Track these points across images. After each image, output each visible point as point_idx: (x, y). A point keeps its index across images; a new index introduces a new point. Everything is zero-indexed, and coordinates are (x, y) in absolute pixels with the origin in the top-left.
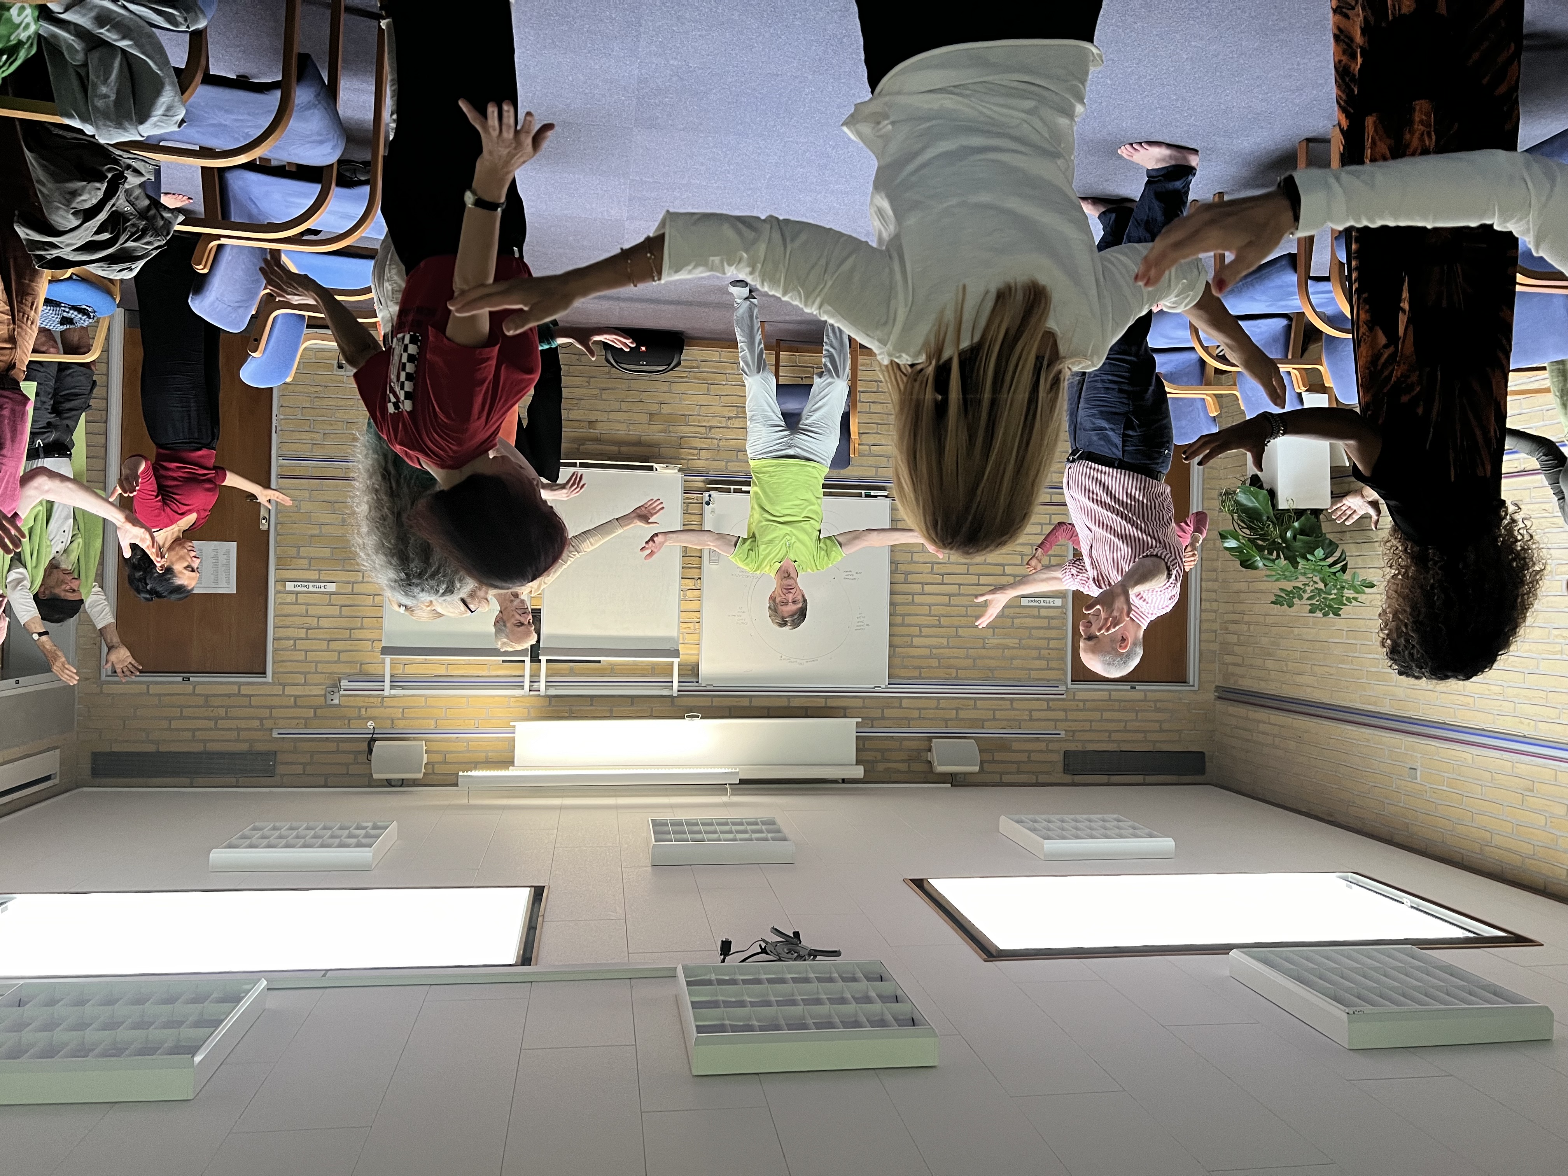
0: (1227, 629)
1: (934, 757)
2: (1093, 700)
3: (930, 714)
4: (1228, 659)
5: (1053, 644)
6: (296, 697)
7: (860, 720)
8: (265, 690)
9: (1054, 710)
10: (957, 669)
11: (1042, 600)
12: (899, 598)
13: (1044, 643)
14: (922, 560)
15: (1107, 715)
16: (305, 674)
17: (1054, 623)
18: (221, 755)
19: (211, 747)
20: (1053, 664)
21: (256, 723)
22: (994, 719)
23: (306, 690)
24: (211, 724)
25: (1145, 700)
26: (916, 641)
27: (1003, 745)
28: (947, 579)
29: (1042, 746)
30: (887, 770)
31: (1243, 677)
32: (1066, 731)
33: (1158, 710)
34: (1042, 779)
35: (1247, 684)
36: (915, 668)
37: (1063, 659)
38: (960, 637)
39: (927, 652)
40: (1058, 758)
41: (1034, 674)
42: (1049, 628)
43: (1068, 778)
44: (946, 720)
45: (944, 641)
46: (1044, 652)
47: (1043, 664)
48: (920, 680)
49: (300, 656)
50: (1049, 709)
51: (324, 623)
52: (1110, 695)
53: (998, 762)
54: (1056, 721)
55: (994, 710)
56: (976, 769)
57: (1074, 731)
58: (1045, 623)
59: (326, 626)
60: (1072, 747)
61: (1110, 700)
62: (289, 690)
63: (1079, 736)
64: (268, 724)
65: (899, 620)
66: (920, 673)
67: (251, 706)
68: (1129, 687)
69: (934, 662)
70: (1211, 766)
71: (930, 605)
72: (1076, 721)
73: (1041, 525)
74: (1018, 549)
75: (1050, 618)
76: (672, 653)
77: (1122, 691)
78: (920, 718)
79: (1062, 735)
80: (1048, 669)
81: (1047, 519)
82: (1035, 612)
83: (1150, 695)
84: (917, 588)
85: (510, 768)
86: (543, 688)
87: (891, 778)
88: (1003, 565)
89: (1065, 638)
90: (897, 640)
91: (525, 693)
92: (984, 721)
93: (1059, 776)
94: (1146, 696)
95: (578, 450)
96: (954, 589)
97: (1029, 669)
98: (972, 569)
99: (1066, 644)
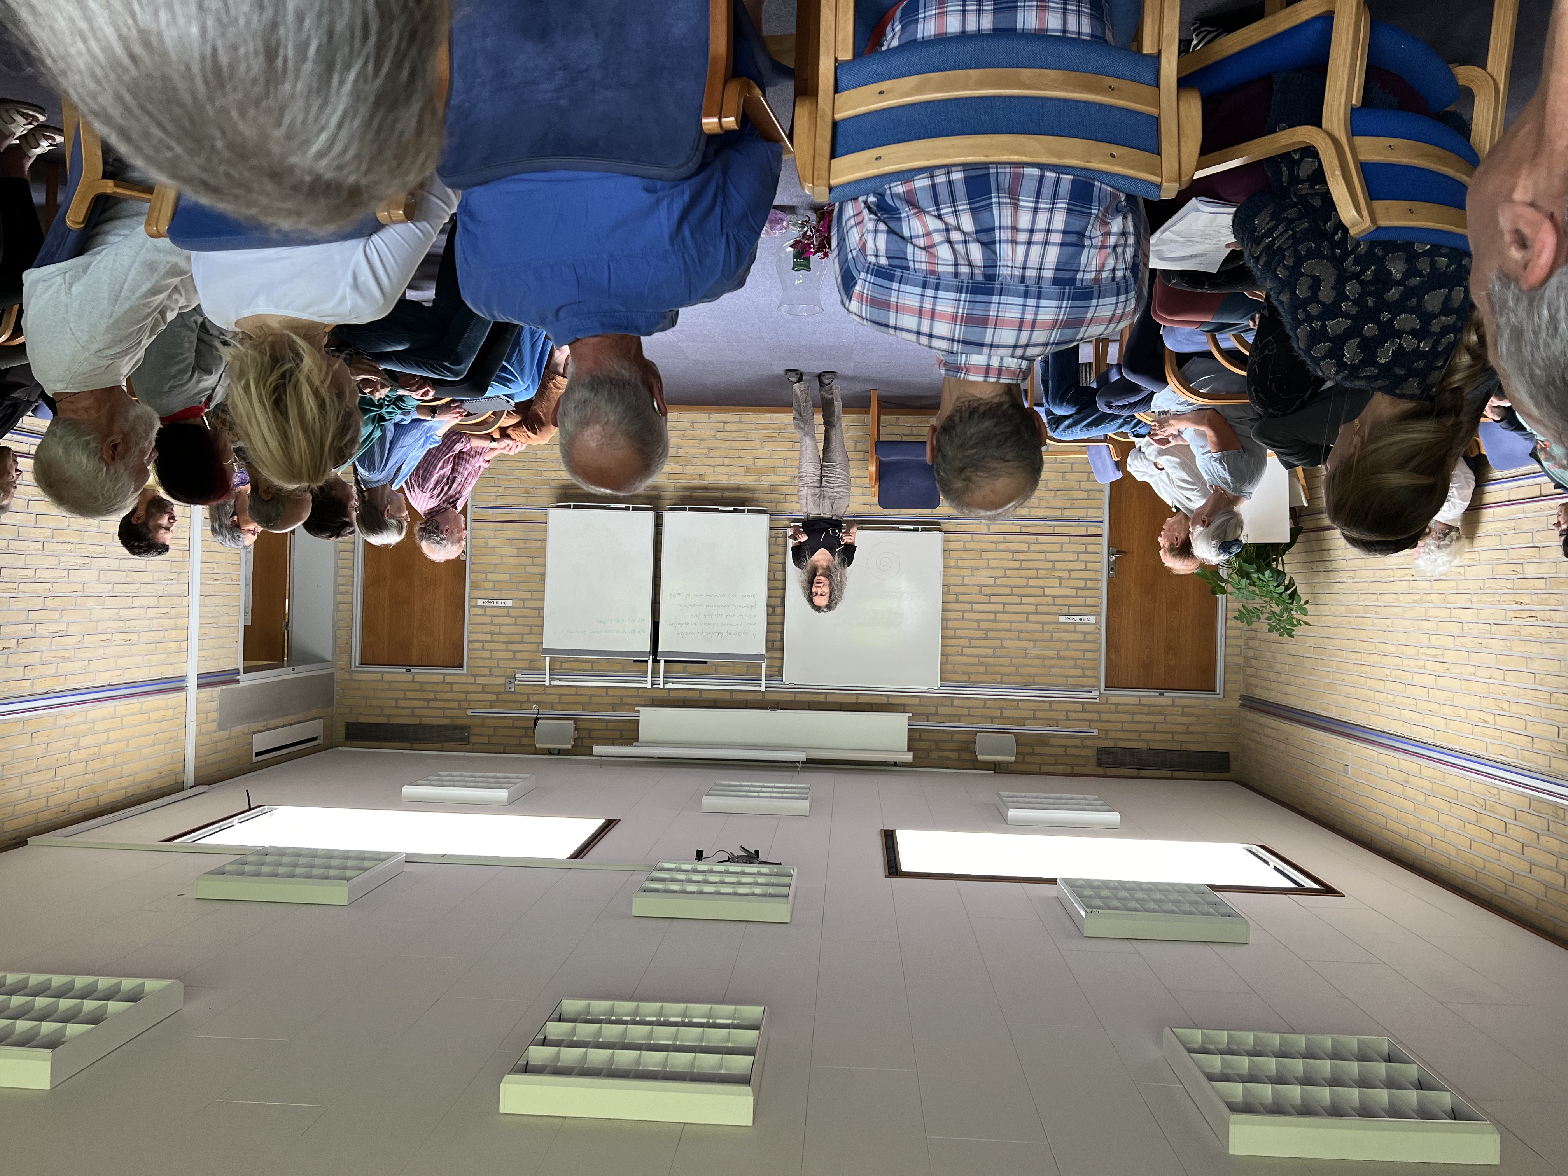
0: (1247, 644)
1: (978, 747)
2: (1124, 705)
3: (978, 712)
4: (1249, 671)
5: (1088, 655)
6: (484, 685)
7: (911, 715)
8: (464, 680)
9: (1089, 712)
10: (1002, 675)
11: (1078, 617)
12: (951, 615)
13: (1079, 654)
14: (971, 583)
15: (1137, 718)
16: (490, 668)
17: (1089, 637)
18: (432, 727)
19: (427, 721)
20: (1088, 673)
21: (456, 704)
22: (1035, 718)
23: (492, 680)
24: (424, 704)
25: (1173, 706)
26: (966, 651)
27: (1043, 740)
28: (993, 599)
29: (1077, 742)
30: (940, 757)
31: (1256, 686)
32: (1100, 730)
33: (1184, 714)
34: (1077, 770)
35: (1259, 693)
36: (965, 673)
37: (1097, 668)
38: (1005, 648)
39: (975, 660)
40: (1091, 753)
41: (1071, 681)
42: (1084, 641)
43: (1101, 771)
44: (991, 718)
45: (990, 651)
46: (1080, 662)
47: (1078, 672)
48: (969, 683)
49: (487, 654)
50: (1084, 711)
51: (504, 630)
52: (1140, 700)
53: (1037, 755)
54: (1090, 721)
55: (1034, 711)
56: (1013, 759)
57: (1107, 731)
58: (1080, 637)
59: (506, 632)
60: (1105, 744)
61: (1140, 704)
62: (480, 680)
63: (1111, 735)
64: (465, 704)
65: (951, 633)
66: (969, 678)
67: (452, 691)
68: (1158, 694)
69: (982, 669)
70: (1234, 765)
71: (978, 621)
72: (1108, 721)
73: (1078, 553)
74: (1057, 574)
75: (1085, 633)
76: (761, 657)
77: (1151, 697)
78: (969, 715)
79: (1096, 733)
80: (1084, 676)
81: (1083, 548)
82: (1072, 628)
83: (1178, 701)
84: (967, 606)
85: (635, 744)
86: (662, 683)
87: (943, 763)
88: (1043, 588)
89: (1099, 650)
90: (950, 650)
91: (649, 686)
92: (1025, 719)
93: (1092, 768)
94: (1174, 702)
95: (691, 496)
96: (1000, 608)
97: (1066, 677)
98: (1016, 591)
99: (1100, 655)
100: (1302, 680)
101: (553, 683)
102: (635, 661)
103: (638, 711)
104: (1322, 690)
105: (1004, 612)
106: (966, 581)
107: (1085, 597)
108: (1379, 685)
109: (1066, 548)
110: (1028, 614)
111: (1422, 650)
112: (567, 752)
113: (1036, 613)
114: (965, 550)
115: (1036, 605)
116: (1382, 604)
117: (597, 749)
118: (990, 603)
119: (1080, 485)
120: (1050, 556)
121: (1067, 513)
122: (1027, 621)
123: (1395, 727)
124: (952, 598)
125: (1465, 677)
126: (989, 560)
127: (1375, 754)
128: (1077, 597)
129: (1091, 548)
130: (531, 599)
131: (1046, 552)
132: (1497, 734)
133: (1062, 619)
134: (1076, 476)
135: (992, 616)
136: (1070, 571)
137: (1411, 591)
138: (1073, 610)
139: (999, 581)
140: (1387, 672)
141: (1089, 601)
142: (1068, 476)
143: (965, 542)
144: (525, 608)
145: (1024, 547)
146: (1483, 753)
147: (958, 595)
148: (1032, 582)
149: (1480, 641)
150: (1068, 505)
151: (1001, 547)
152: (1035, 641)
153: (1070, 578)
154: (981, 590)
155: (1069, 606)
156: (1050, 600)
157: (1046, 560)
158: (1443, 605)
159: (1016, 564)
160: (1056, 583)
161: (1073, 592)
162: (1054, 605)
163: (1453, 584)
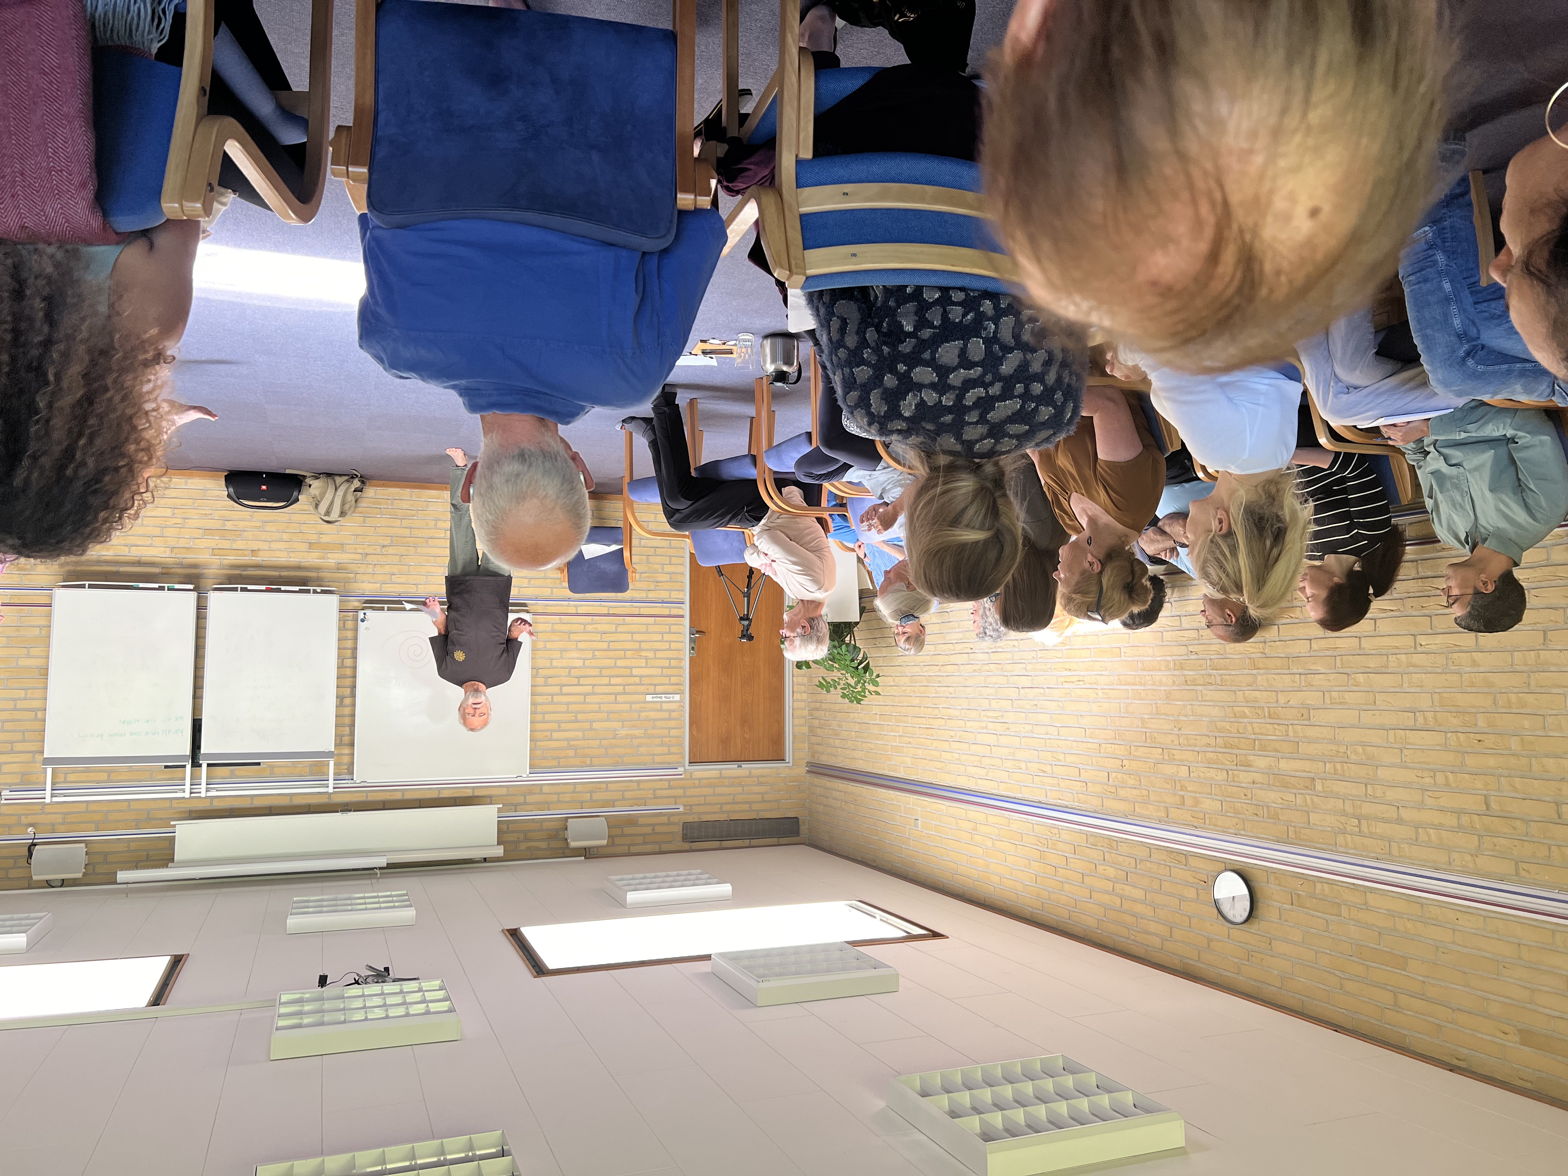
0: (812, 715)
1: (569, 834)
2: (707, 779)
3: (567, 797)
4: (814, 739)
5: (673, 732)
7: (501, 806)
9: (675, 788)
10: (591, 758)
11: (663, 696)
12: (539, 699)
13: (666, 732)
14: (559, 665)
15: (719, 790)
17: (674, 715)
20: (673, 750)
22: (624, 799)
25: (750, 776)
26: (556, 735)
27: (631, 821)
28: (582, 681)
29: (664, 819)
30: (528, 848)
31: (822, 754)
32: (684, 805)
33: (760, 784)
34: (665, 847)
35: (825, 760)
36: (554, 758)
37: (681, 745)
38: (594, 730)
39: (564, 744)
40: (678, 829)
41: (658, 759)
42: (670, 719)
43: (687, 846)
44: (582, 803)
45: (580, 734)
46: (666, 740)
47: (665, 749)
48: (559, 767)
50: (670, 788)
52: (721, 774)
53: (626, 835)
54: (675, 797)
55: (623, 791)
56: (604, 842)
57: (691, 806)
58: (666, 715)
60: (690, 819)
61: (721, 777)
63: (696, 809)
65: (539, 717)
66: (559, 763)
68: (736, 766)
69: (571, 753)
70: (803, 828)
71: (568, 704)
72: (693, 796)
73: (662, 633)
74: (644, 654)
75: (670, 711)
76: (330, 754)
77: (730, 770)
78: (559, 801)
79: (682, 809)
80: (670, 753)
81: (667, 628)
82: (658, 706)
83: (754, 772)
84: (556, 689)
85: (170, 865)
86: (203, 790)
87: (532, 855)
88: (631, 668)
89: (683, 727)
90: (538, 735)
91: (187, 795)
92: (614, 801)
93: (679, 844)
94: (750, 772)
95: (241, 575)
96: (588, 689)
97: (653, 755)
98: (605, 672)
99: (684, 733)
100: (869, 745)
101: (55, 799)
102: (166, 767)
103: (174, 826)
104: (889, 753)
105: (594, 694)
106: (555, 663)
107: (670, 676)
108: (945, 746)
109: (651, 629)
110: (616, 694)
111: (983, 713)
112: (74, 882)
113: (625, 693)
114: (554, 631)
115: (624, 686)
116: (944, 674)
117: (122, 876)
118: (579, 685)
119: (663, 569)
120: (637, 637)
121: (652, 596)
122: (616, 702)
123: (962, 782)
124: (540, 681)
125: (1024, 735)
126: (577, 641)
127: (944, 807)
128: (662, 676)
129: (674, 628)
130: (25, 699)
131: (632, 633)
132: (1056, 781)
133: (649, 698)
134: (658, 559)
135: (581, 698)
136: (656, 651)
137: (971, 662)
138: (659, 689)
139: (587, 663)
140: (952, 733)
141: (674, 680)
142: (652, 559)
143: (553, 624)
144: (15, 709)
145: (612, 628)
146: (1043, 799)
147: (547, 677)
148: (620, 663)
149: (1035, 703)
150: (652, 588)
151: (589, 628)
152: (623, 721)
153: (655, 658)
154: (570, 672)
155: (655, 685)
156: (637, 680)
157: (633, 641)
158: (1001, 673)
159: (604, 645)
160: (643, 663)
161: (658, 671)
162: (640, 684)
163: (1009, 656)
